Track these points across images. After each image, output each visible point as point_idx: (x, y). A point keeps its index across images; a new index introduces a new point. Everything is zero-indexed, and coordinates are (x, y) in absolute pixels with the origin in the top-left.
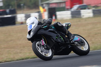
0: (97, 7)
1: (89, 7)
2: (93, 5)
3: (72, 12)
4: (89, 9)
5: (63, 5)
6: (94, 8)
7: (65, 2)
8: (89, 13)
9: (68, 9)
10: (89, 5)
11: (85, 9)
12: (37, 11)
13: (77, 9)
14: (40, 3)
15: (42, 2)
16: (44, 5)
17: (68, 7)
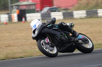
0: (68, 9)
1: (59, 9)
2: (64, 8)
3: (42, 14)
4: (59, 11)
5: (33, 7)
6: (64, 11)
7: (35, 4)
8: (59, 16)
9: (38, 12)
10: (60, 7)
11: (55, 11)
12: (7, 12)
13: (47, 12)
14: (10, 5)
15: (11, 4)
16: (14, 7)
17: (39, 9)
